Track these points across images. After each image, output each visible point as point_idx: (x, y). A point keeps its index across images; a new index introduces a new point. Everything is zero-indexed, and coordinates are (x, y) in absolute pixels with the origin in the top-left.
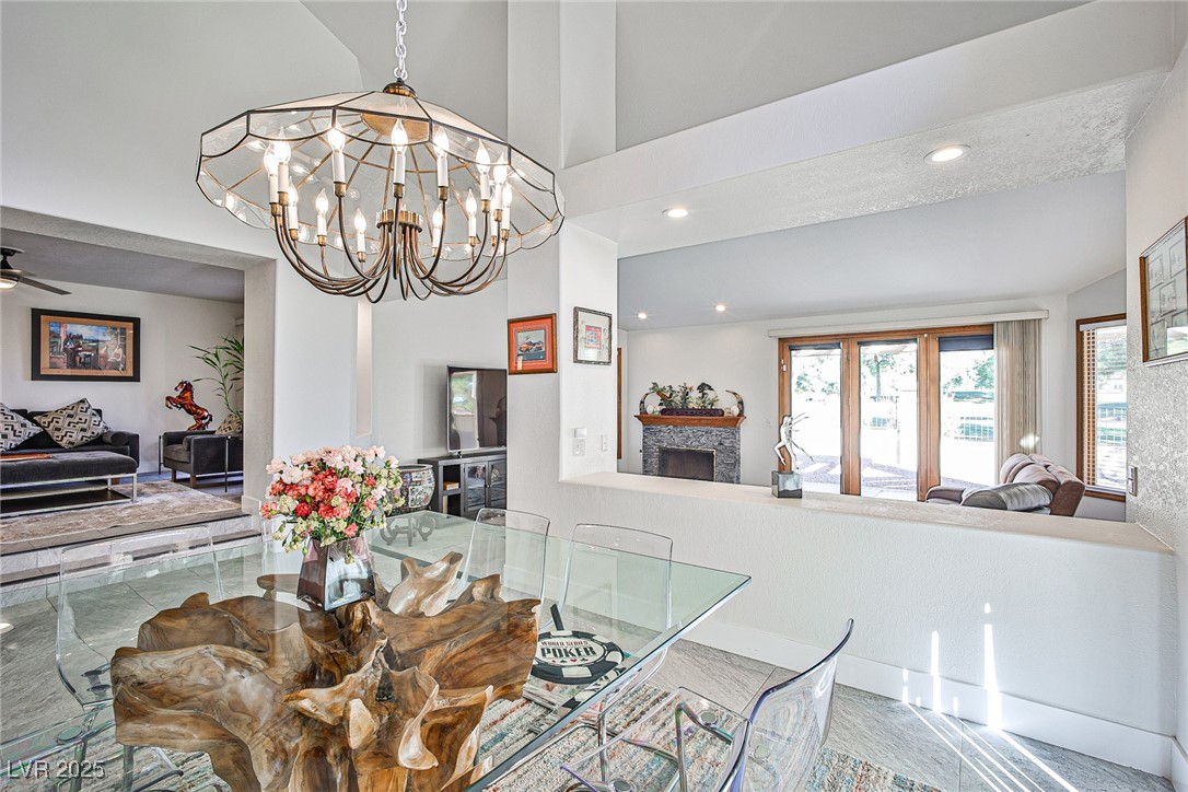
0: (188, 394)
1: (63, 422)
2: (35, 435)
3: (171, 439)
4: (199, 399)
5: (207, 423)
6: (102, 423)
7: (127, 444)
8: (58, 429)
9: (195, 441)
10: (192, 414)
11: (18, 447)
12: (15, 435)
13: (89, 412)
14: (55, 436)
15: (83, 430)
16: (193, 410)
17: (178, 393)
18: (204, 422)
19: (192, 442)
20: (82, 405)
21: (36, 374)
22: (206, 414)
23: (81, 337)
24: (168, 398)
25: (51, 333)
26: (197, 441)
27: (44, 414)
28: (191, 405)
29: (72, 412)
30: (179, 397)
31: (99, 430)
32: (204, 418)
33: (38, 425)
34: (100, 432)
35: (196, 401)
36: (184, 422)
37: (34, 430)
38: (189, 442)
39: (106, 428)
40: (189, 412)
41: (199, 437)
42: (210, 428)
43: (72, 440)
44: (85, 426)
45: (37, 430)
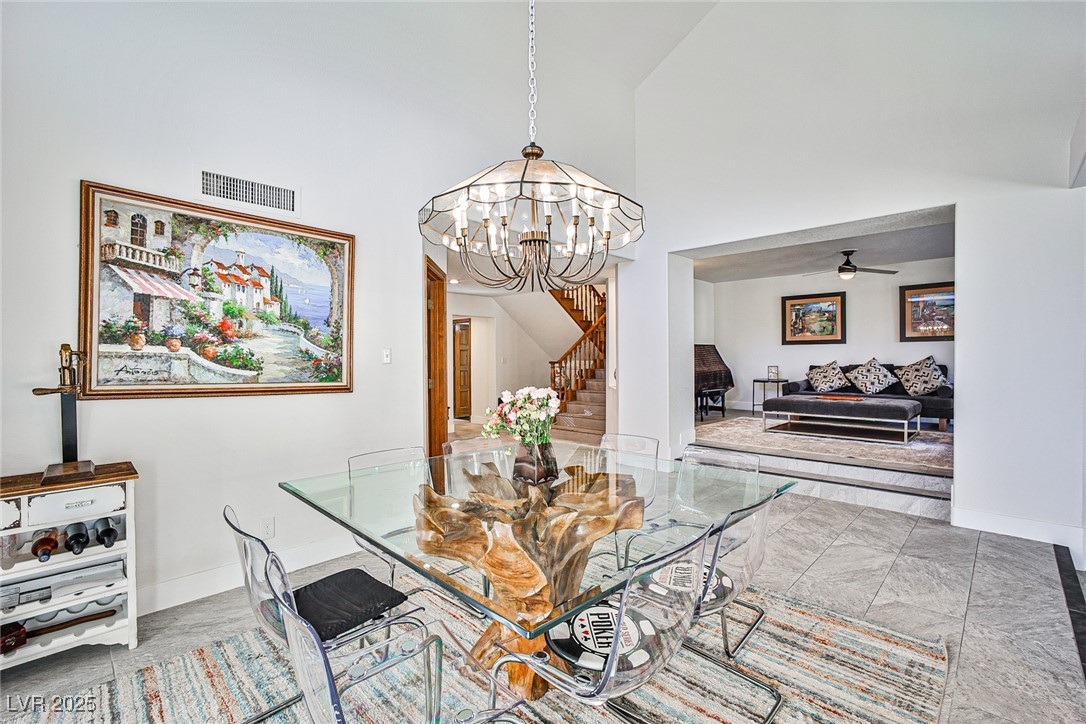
1: (912, 375)
2: (893, 384)
11: (881, 392)
12: (881, 382)
13: (932, 368)
14: (906, 385)
15: (925, 382)
20: (927, 361)
21: (903, 338)
25: (912, 304)
27: (900, 368)
29: (919, 367)
31: (937, 383)
33: (896, 376)
37: (892, 380)
43: (917, 389)
44: (927, 379)
45: (895, 380)
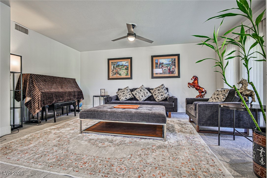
0: (196, 82)
1: (157, 92)
2: (150, 96)
3: (189, 102)
4: (201, 84)
5: (204, 94)
6: (167, 93)
7: (173, 102)
8: (155, 95)
9: (199, 105)
10: (198, 90)
11: (146, 100)
12: (145, 96)
13: (164, 89)
14: (155, 97)
15: (162, 95)
16: (198, 88)
17: (192, 81)
18: (203, 94)
19: (197, 105)
20: (162, 86)
21: (153, 77)
22: (204, 90)
23: (163, 63)
24: (189, 84)
25: (156, 63)
26: (200, 106)
28: (198, 86)
29: (159, 89)
30: (193, 83)
31: (166, 96)
32: (203, 92)
33: (151, 93)
34: (167, 96)
35: (200, 85)
36: (194, 94)
38: (196, 105)
39: (168, 95)
40: (196, 89)
41: (201, 103)
42: (206, 97)
43: (159, 99)
